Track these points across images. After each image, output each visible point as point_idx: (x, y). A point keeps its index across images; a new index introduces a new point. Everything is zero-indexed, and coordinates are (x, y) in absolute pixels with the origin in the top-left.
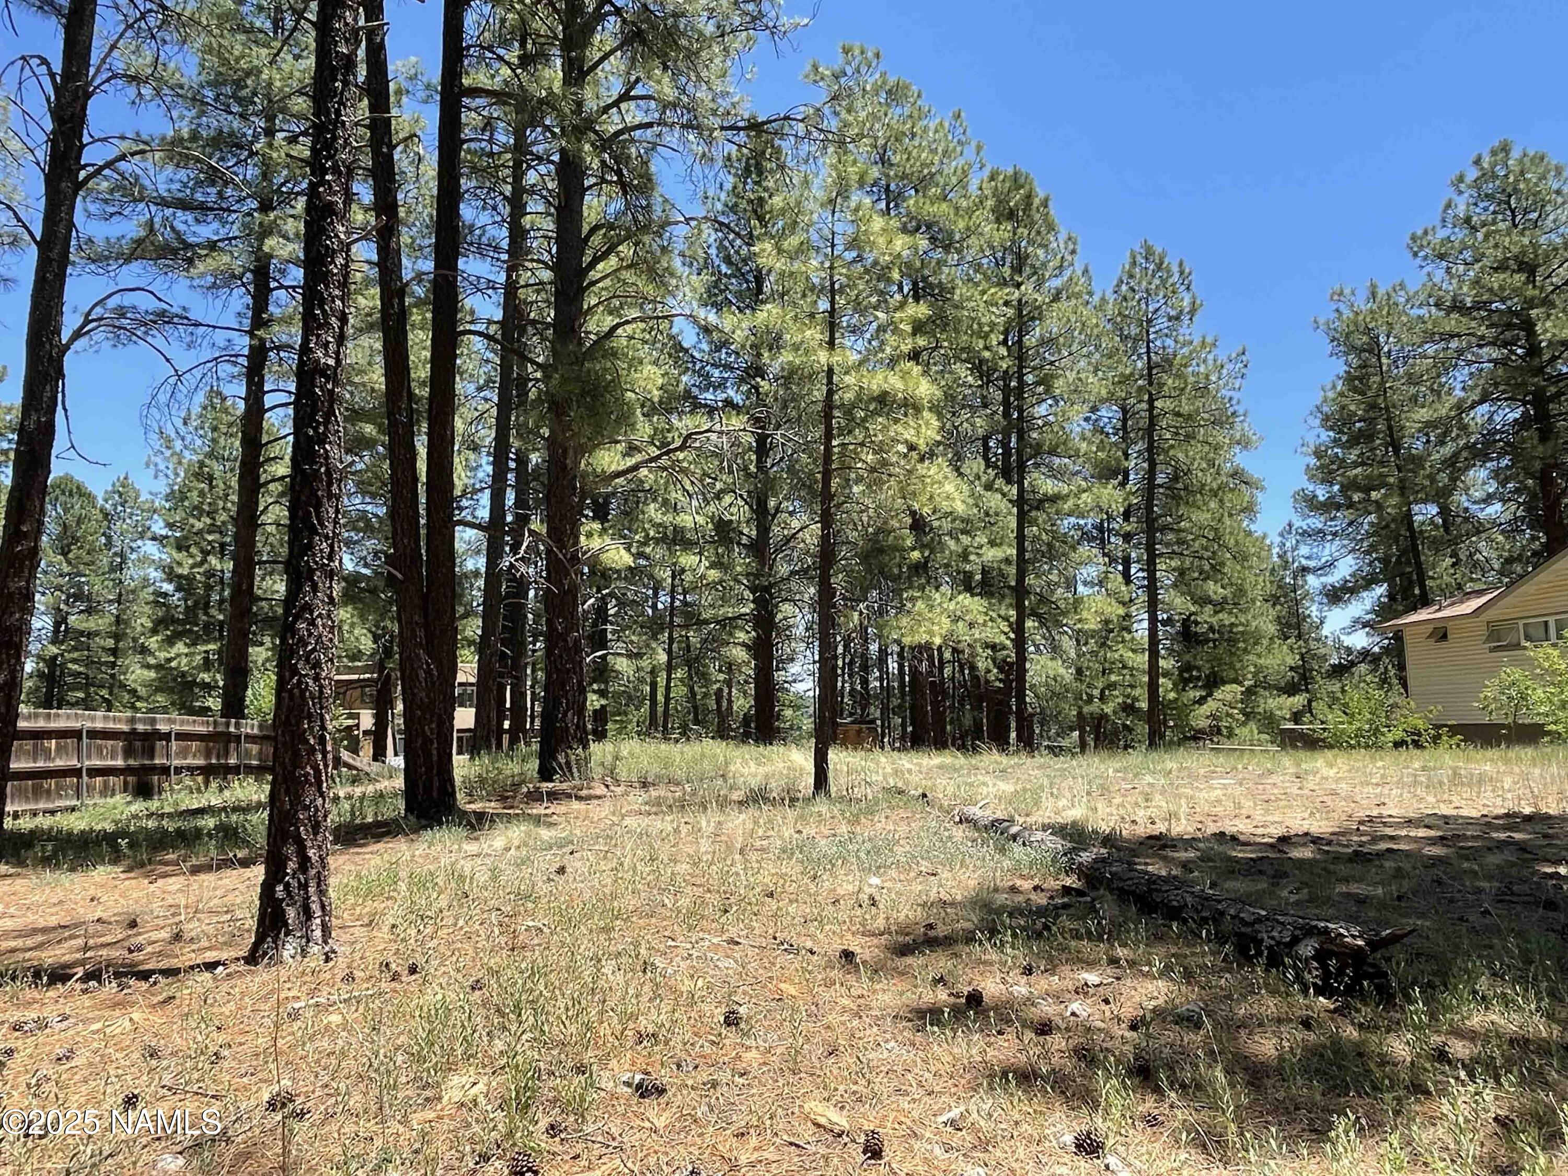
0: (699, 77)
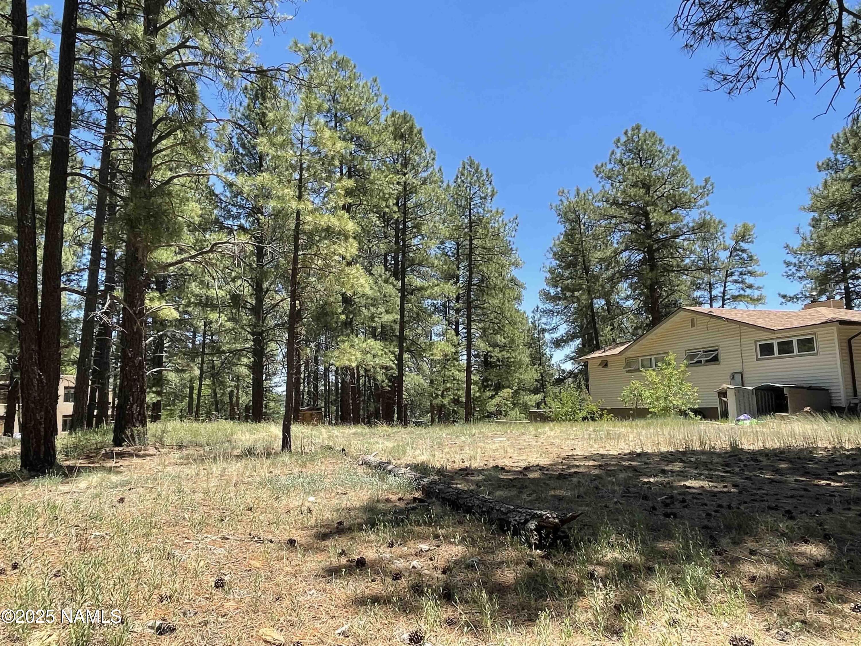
0: (226, 40)
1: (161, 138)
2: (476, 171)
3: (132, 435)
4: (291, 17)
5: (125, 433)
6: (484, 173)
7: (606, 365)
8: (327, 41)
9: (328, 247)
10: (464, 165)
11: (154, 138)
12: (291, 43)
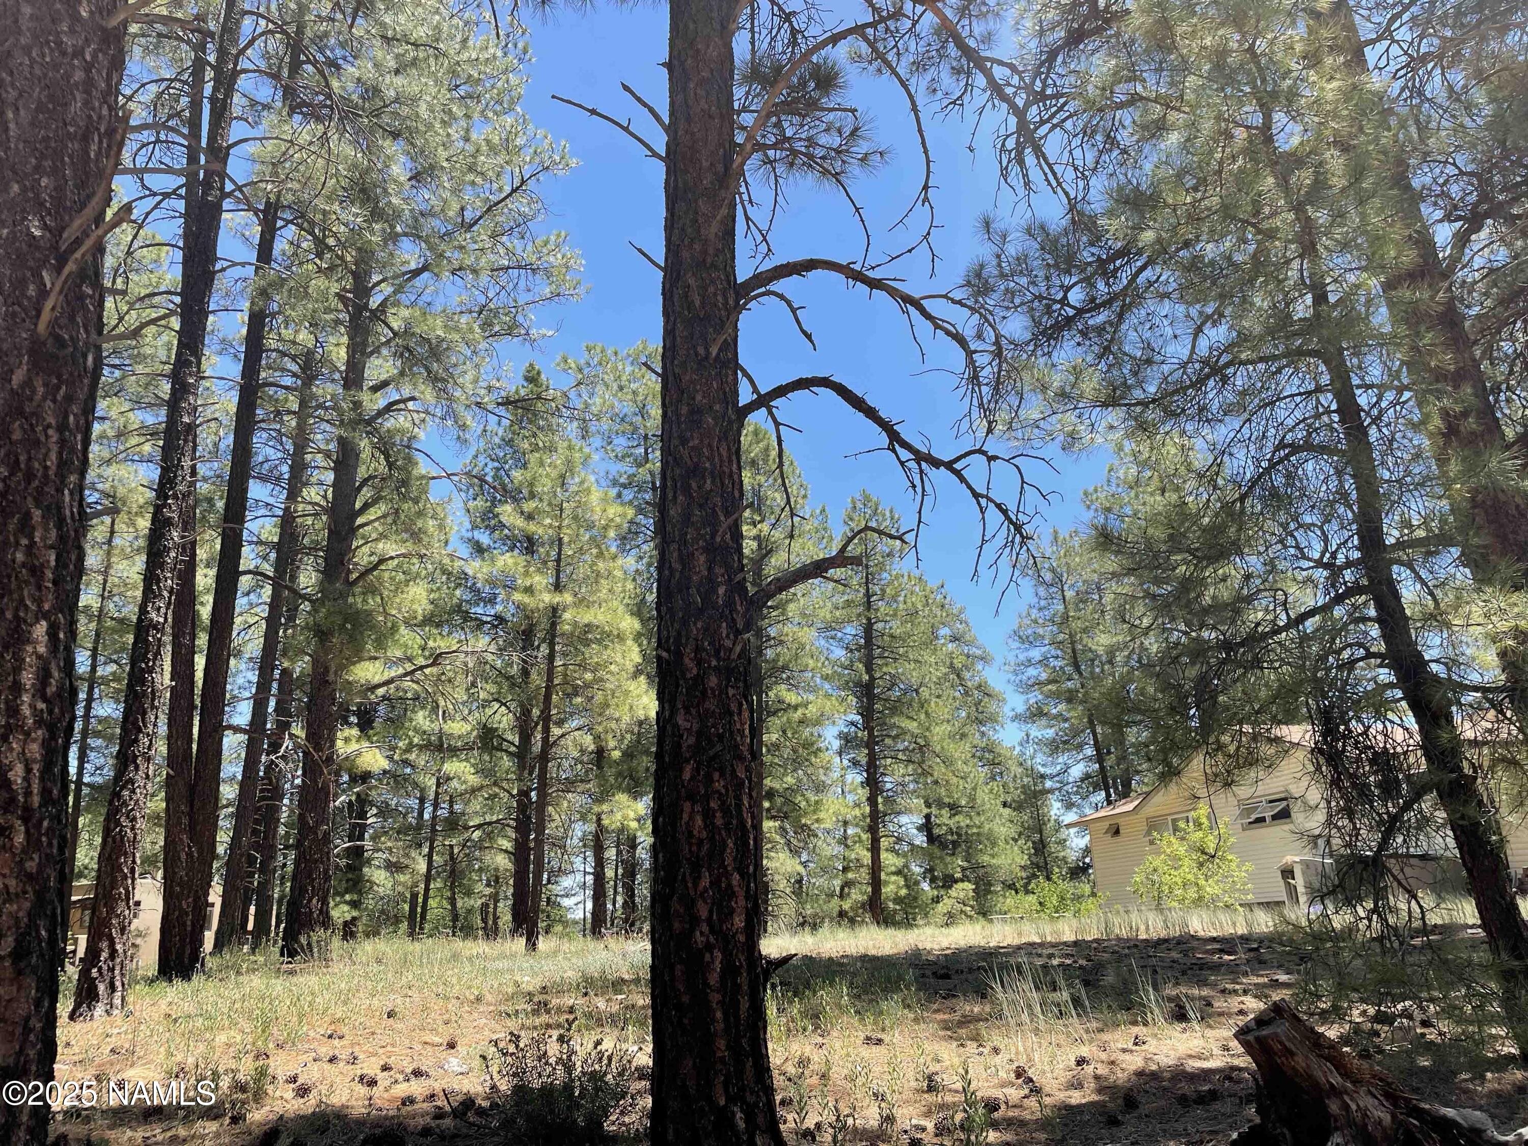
1: (366, 506)
2: (875, 512)
3: (309, 944)
4: (550, 333)
5: (297, 941)
6: (888, 514)
7: (1117, 832)
8: (610, 352)
9: (599, 653)
10: (854, 503)
11: (358, 505)
12: (558, 358)
